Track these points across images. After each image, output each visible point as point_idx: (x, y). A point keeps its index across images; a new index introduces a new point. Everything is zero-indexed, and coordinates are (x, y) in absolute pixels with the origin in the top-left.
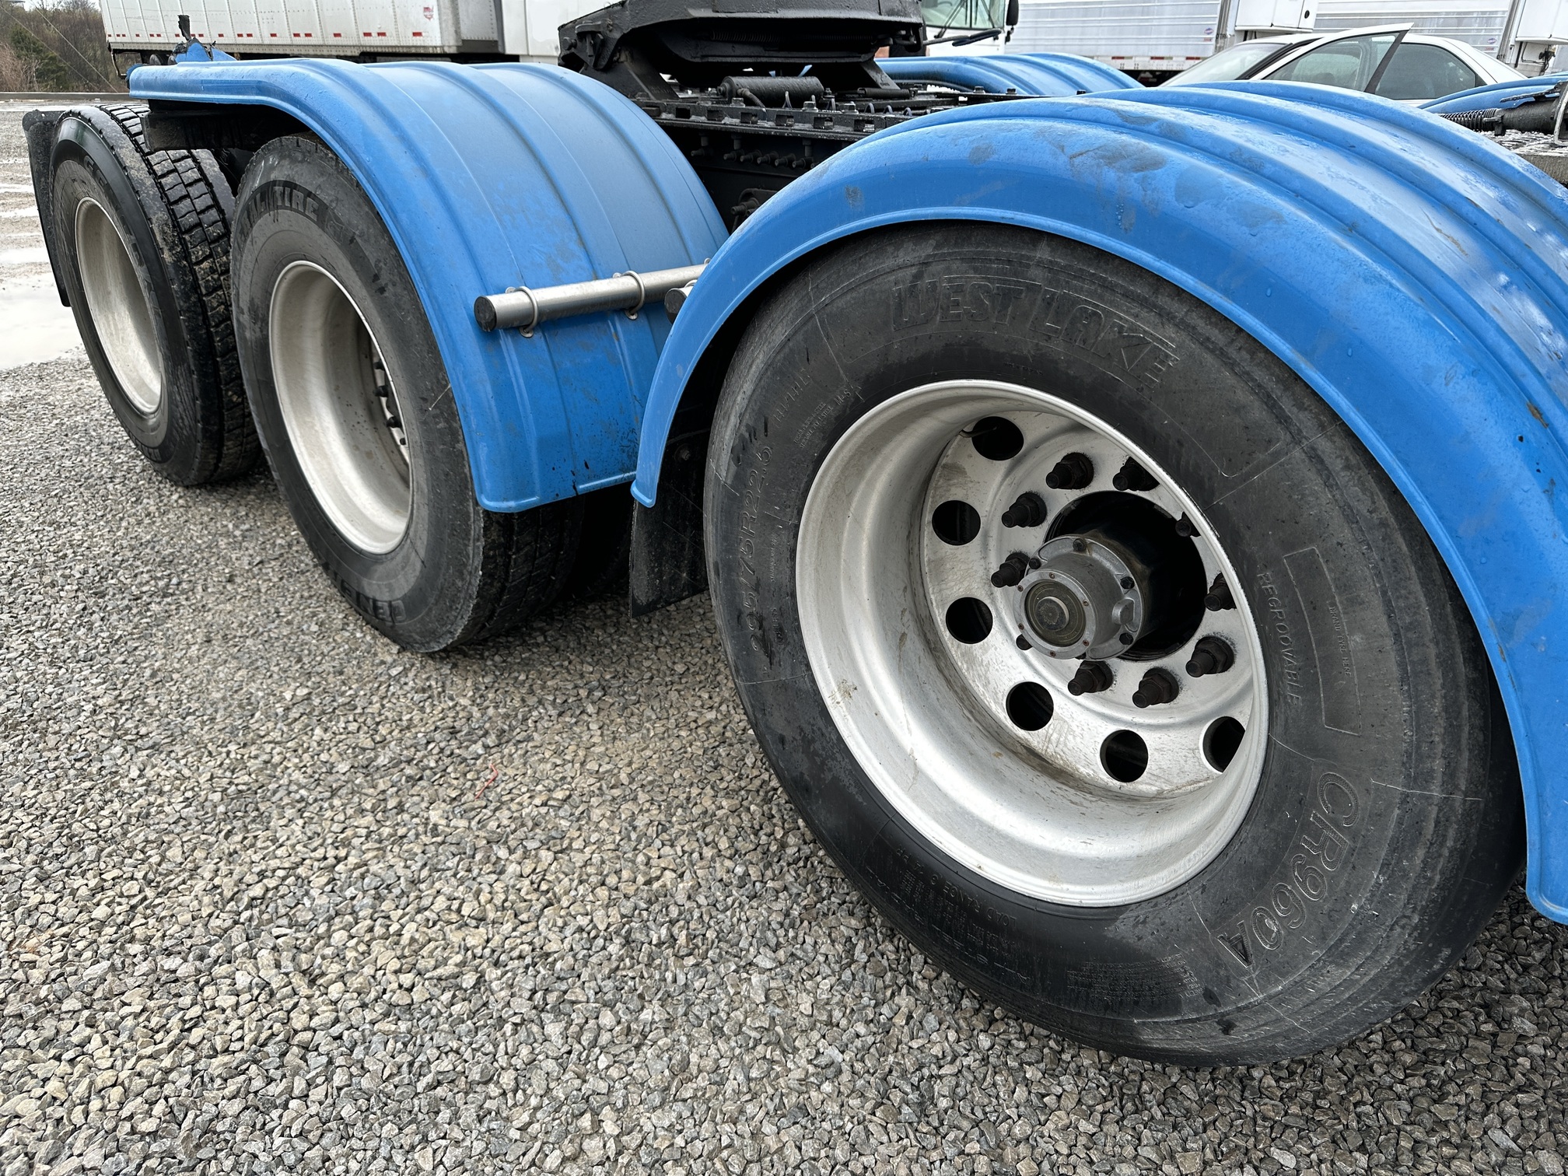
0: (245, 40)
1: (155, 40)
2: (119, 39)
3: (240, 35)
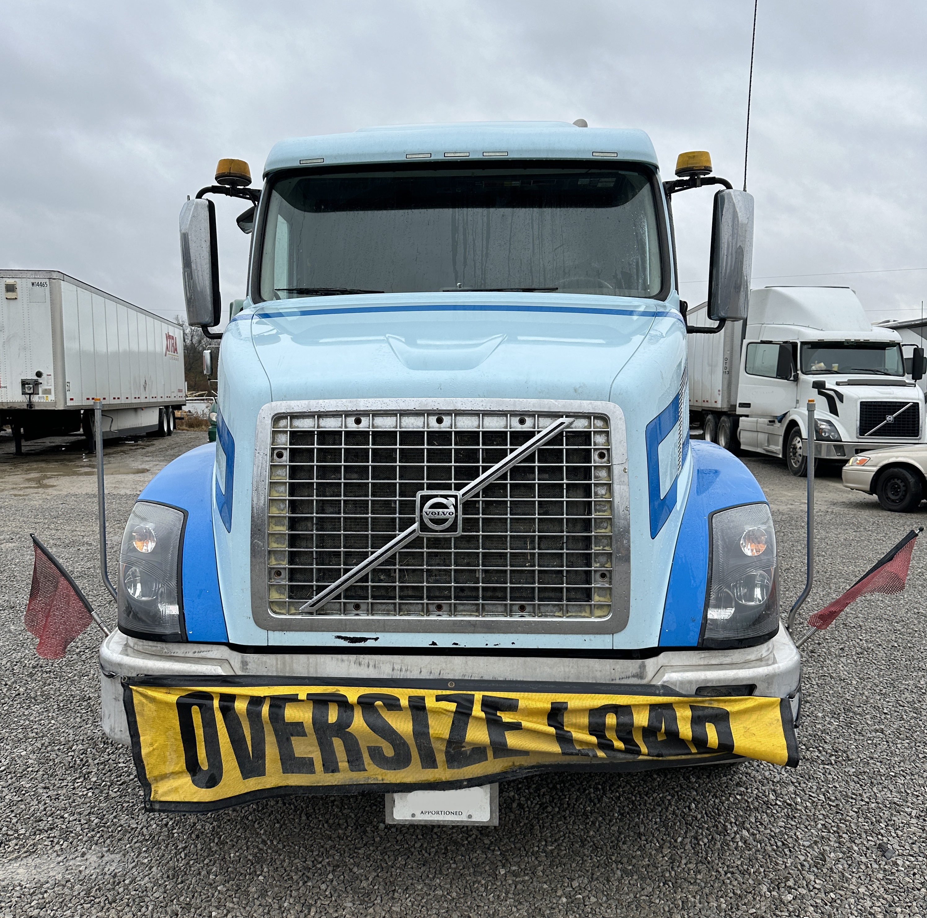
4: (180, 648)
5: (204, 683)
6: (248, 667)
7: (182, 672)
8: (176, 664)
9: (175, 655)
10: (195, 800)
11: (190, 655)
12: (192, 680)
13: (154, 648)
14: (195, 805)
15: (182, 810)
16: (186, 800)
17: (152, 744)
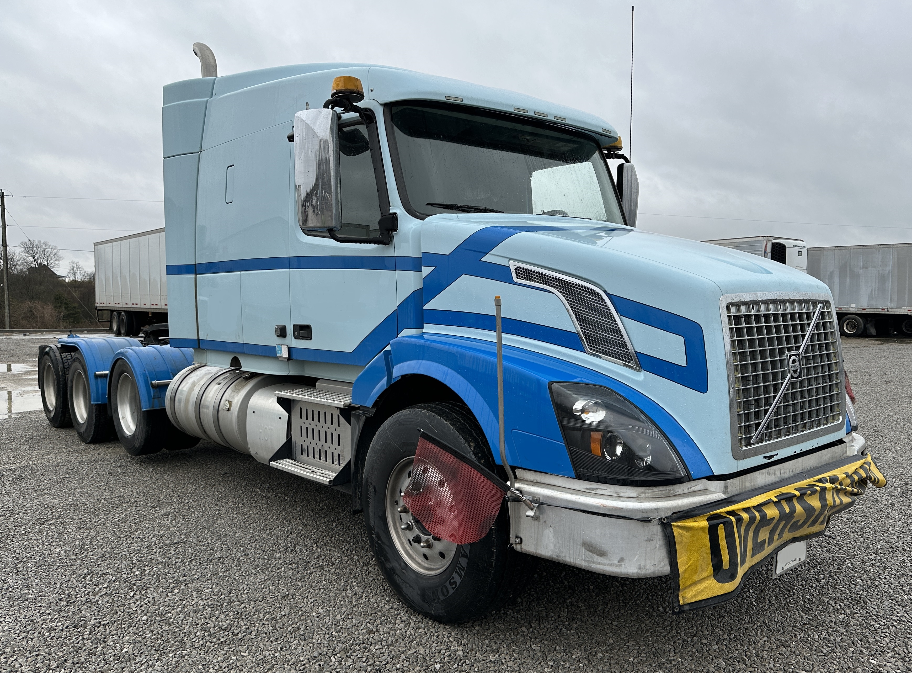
0: (155, 307)
1: (117, 305)
2: (101, 305)
3: (153, 305)
4: (680, 488)
5: (718, 506)
6: (729, 490)
7: (702, 502)
8: (697, 497)
9: (678, 493)
10: (722, 593)
11: (686, 491)
12: (711, 507)
13: (664, 492)
14: (722, 597)
15: (712, 603)
16: (714, 595)
17: (687, 563)
